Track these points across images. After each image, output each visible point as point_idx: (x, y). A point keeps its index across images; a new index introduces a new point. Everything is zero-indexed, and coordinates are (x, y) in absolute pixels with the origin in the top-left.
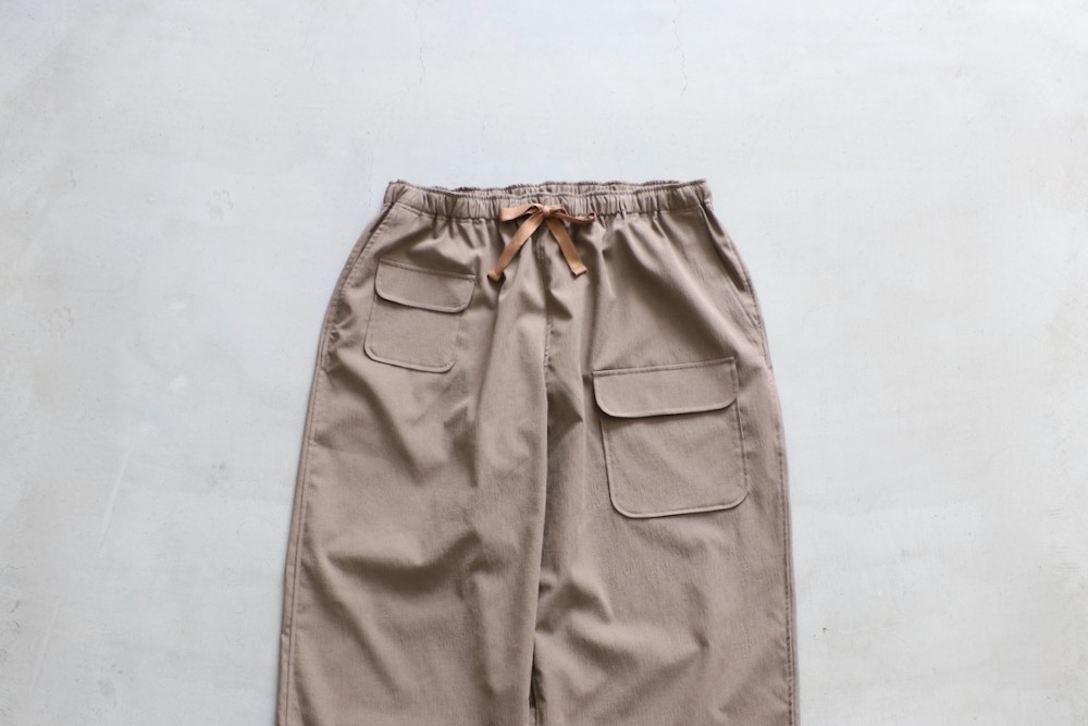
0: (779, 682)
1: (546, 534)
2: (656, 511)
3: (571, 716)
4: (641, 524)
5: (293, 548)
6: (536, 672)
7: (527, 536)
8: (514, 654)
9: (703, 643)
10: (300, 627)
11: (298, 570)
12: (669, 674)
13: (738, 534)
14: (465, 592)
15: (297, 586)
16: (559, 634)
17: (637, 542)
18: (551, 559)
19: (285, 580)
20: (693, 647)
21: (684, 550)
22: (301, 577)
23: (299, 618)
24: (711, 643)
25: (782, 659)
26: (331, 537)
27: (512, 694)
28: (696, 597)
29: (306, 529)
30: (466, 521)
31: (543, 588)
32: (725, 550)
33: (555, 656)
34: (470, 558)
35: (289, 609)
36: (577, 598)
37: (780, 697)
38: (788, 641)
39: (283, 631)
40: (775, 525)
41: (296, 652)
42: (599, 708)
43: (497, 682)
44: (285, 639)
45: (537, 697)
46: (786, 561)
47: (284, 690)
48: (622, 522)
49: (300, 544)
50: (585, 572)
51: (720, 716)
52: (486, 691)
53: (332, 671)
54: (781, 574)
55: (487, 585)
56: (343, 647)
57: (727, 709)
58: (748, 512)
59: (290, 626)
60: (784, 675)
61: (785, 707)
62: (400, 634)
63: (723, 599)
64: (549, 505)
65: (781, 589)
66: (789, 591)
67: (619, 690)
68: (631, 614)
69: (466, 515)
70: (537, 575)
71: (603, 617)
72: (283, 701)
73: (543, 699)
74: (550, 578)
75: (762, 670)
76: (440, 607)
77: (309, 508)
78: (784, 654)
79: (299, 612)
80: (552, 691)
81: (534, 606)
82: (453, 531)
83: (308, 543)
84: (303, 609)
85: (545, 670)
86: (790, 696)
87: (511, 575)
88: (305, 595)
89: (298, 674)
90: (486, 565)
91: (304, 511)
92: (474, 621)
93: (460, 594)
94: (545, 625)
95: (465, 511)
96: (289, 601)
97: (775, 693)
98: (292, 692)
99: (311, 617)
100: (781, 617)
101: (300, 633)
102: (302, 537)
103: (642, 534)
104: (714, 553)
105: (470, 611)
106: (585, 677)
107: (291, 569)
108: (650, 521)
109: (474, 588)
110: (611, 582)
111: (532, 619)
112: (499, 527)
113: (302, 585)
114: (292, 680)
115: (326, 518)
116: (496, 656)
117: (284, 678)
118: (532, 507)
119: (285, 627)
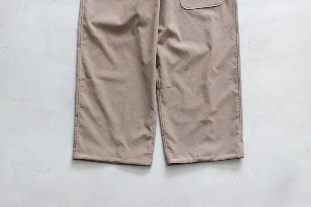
0: (234, 59)
1: (160, 14)
2: (195, 7)
3: (169, 71)
4: (190, 11)
5: (80, 21)
6: (158, 57)
7: (154, 15)
8: (151, 52)
9: (210, 47)
10: (83, 45)
11: (82, 27)
12: (200, 57)
13: (221, 14)
14: (135, 33)
15: (82, 33)
16: (165, 45)
17: (189, 17)
18: (162, 22)
19: (78, 30)
20: (207, 49)
21: (204, 19)
22: (83, 29)
23: (83, 42)
24: (213, 47)
25: (235, 53)
26: (92, 17)
27: (150, 64)
28: (208, 34)
29: (84, 15)
30: (135, 10)
31: (160, 31)
32: (217, 19)
33: (164, 52)
34: (136, 22)
35: (79, 39)
36: (170, 34)
37: (235, 64)
38: (237, 46)
39: (78, 46)
40: (233, 11)
41: (82, 52)
42: (178, 68)
43: (146, 60)
44: (79, 49)
45: (158, 65)
46: (236, 22)
47: (79, 64)
48: (184, 11)
49: (83, 19)
50: (173, 26)
51: (216, 70)
52: (142, 63)
53: (93, 58)
54: (235, 26)
55: (142, 31)
56: (97, 51)
57: (218, 68)
58: (224, 7)
59: (80, 45)
60: (236, 57)
61: (236, 67)
62: (115, 46)
63: (216, 34)
64: (161, 5)
65: (235, 31)
66: (237, 31)
67: (184, 62)
68: (187, 39)
69: (135, 9)
70: (158, 27)
71: (179, 40)
72: (78, 68)
73: (160, 65)
74: (162, 28)
75: (229, 56)
76: (127, 38)
77: (85, 8)
78: (236, 51)
79: (83, 40)
80: (163, 63)
81: (157, 36)
82: (131, 14)
83: (85, 19)
84: (84, 39)
85: (161, 56)
86: (238, 63)
87: (149, 28)
88: (85, 35)
89: (83, 59)
90: (141, 24)
91: (83, 9)
92: (138, 42)
93: (133, 33)
94: (160, 43)
95: (134, 7)
96: (79, 37)
97: (233, 63)
98: (81, 65)
99: (87, 42)
100: (235, 39)
101: (83, 47)
102: (83, 17)
103: (191, 14)
104: (213, 19)
105: (137, 39)
106: (173, 58)
107: (80, 27)
108: (193, 10)
109: (138, 32)
110: (181, 29)
111: (156, 41)
112: (145, 12)
113: (83, 32)
114: (81, 61)
115: (90, 11)
116: (145, 52)
117: (79, 61)
118: (156, 5)
119: (79, 45)
